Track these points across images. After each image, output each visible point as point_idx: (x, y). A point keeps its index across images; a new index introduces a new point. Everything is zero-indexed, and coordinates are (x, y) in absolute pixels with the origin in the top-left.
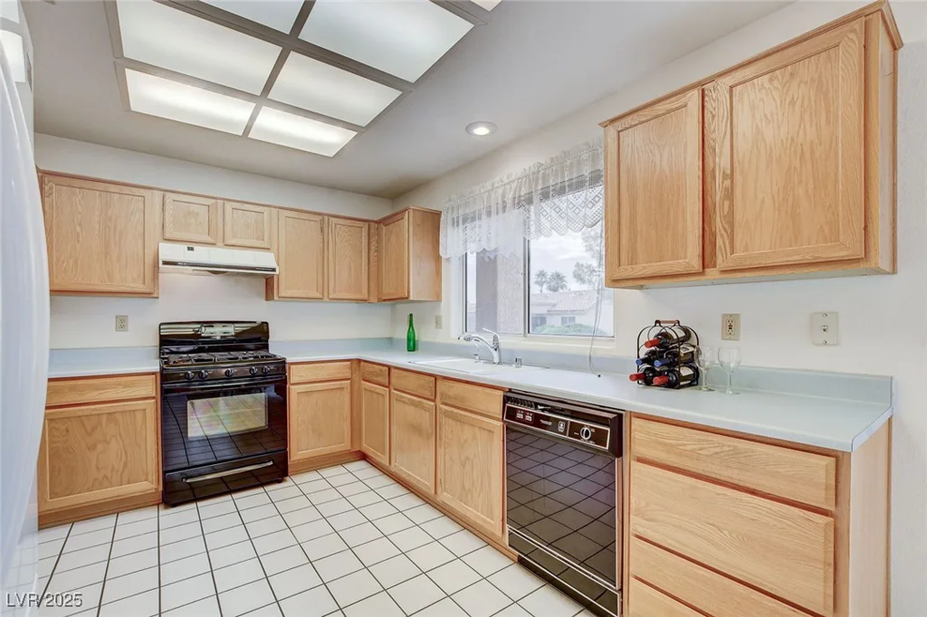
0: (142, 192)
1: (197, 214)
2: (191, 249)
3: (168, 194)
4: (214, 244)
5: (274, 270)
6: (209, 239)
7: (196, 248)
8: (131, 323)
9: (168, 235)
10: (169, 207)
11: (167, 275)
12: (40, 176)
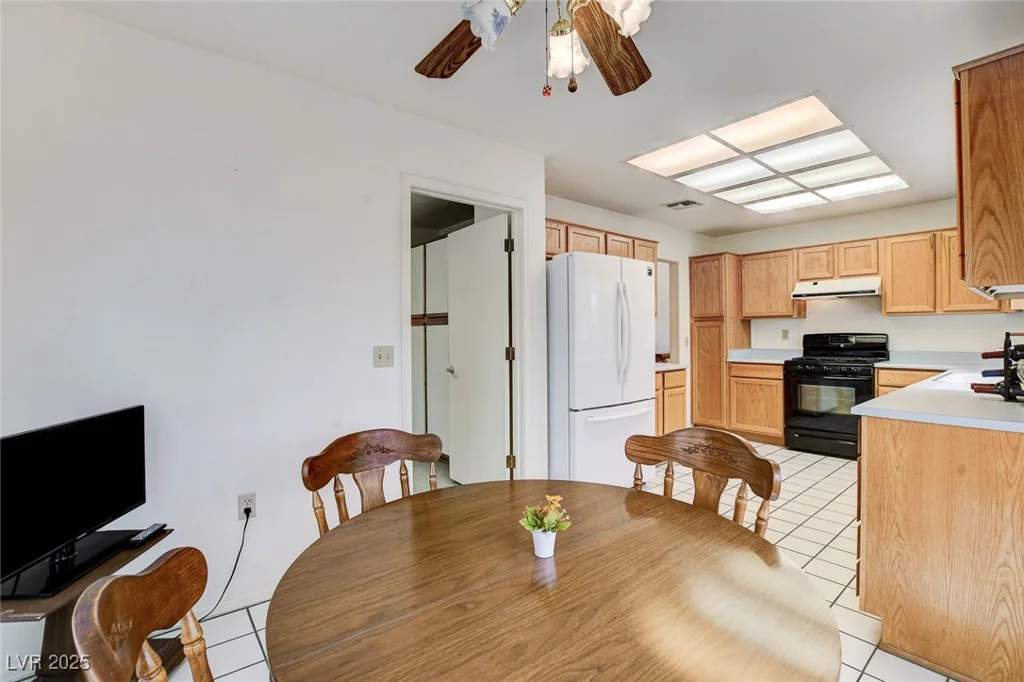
0: (786, 253)
1: (819, 259)
2: (815, 284)
3: (801, 250)
4: (832, 278)
5: (874, 291)
6: (828, 275)
7: (819, 282)
8: (790, 335)
9: (801, 277)
10: (802, 257)
11: (811, 303)
12: (740, 259)
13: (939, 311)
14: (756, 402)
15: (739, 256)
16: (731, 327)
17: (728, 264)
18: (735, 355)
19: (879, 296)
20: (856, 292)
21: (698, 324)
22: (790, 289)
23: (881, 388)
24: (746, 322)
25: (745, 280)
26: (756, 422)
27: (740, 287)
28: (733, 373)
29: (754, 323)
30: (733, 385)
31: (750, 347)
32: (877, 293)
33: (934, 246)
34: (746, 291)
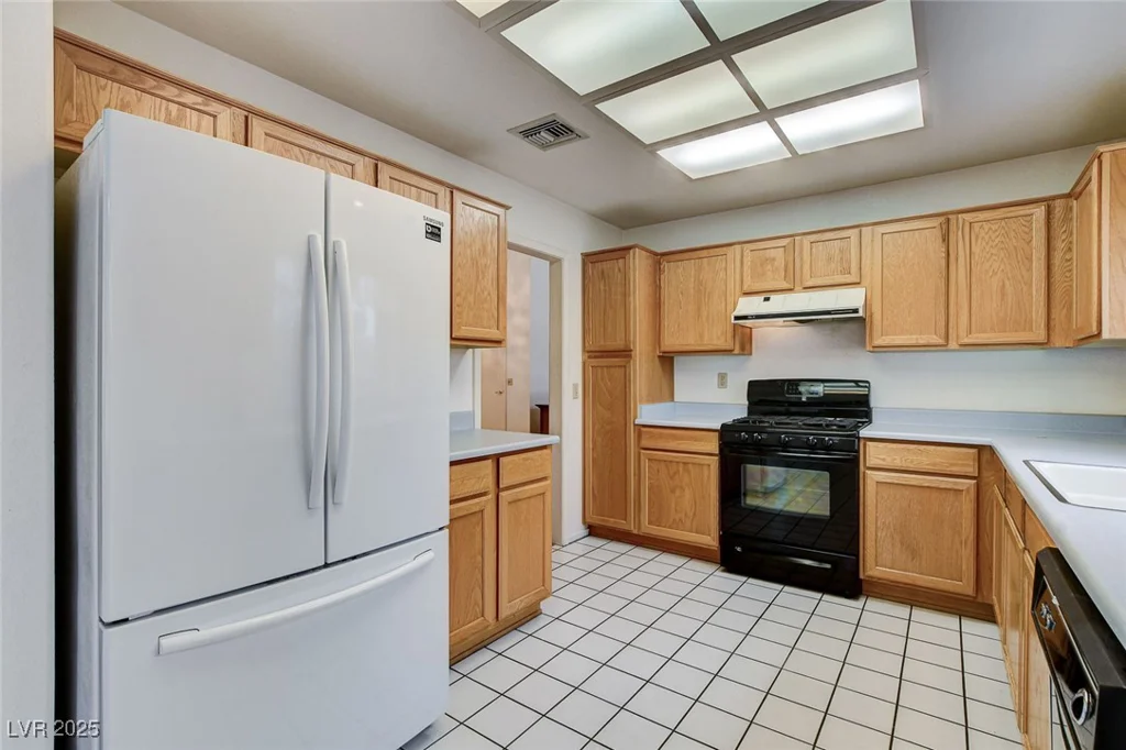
0: (724, 250)
1: (774, 259)
2: (767, 299)
3: (746, 246)
4: (791, 290)
5: (856, 311)
6: (785, 285)
7: (774, 297)
8: (729, 381)
9: (746, 289)
10: (747, 261)
11: (764, 332)
12: (659, 259)
13: (953, 345)
14: (678, 493)
15: (656, 254)
16: (642, 368)
17: (639, 266)
18: (648, 413)
19: (862, 320)
20: (828, 313)
21: (595, 362)
22: (730, 307)
23: (868, 472)
24: (667, 360)
25: (665, 292)
26: (676, 525)
27: (657, 306)
28: (645, 443)
29: (678, 361)
30: (645, 464)
31: (672, 397)
32: (861, 314)
33: (946, 239)
34: (666, 308)
